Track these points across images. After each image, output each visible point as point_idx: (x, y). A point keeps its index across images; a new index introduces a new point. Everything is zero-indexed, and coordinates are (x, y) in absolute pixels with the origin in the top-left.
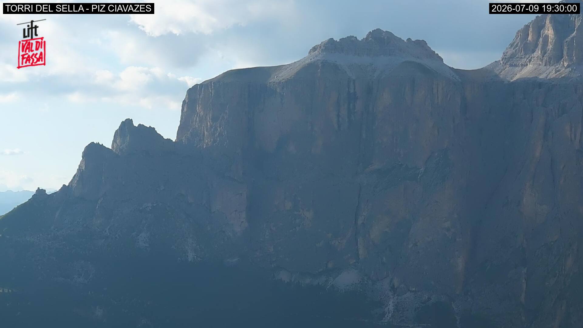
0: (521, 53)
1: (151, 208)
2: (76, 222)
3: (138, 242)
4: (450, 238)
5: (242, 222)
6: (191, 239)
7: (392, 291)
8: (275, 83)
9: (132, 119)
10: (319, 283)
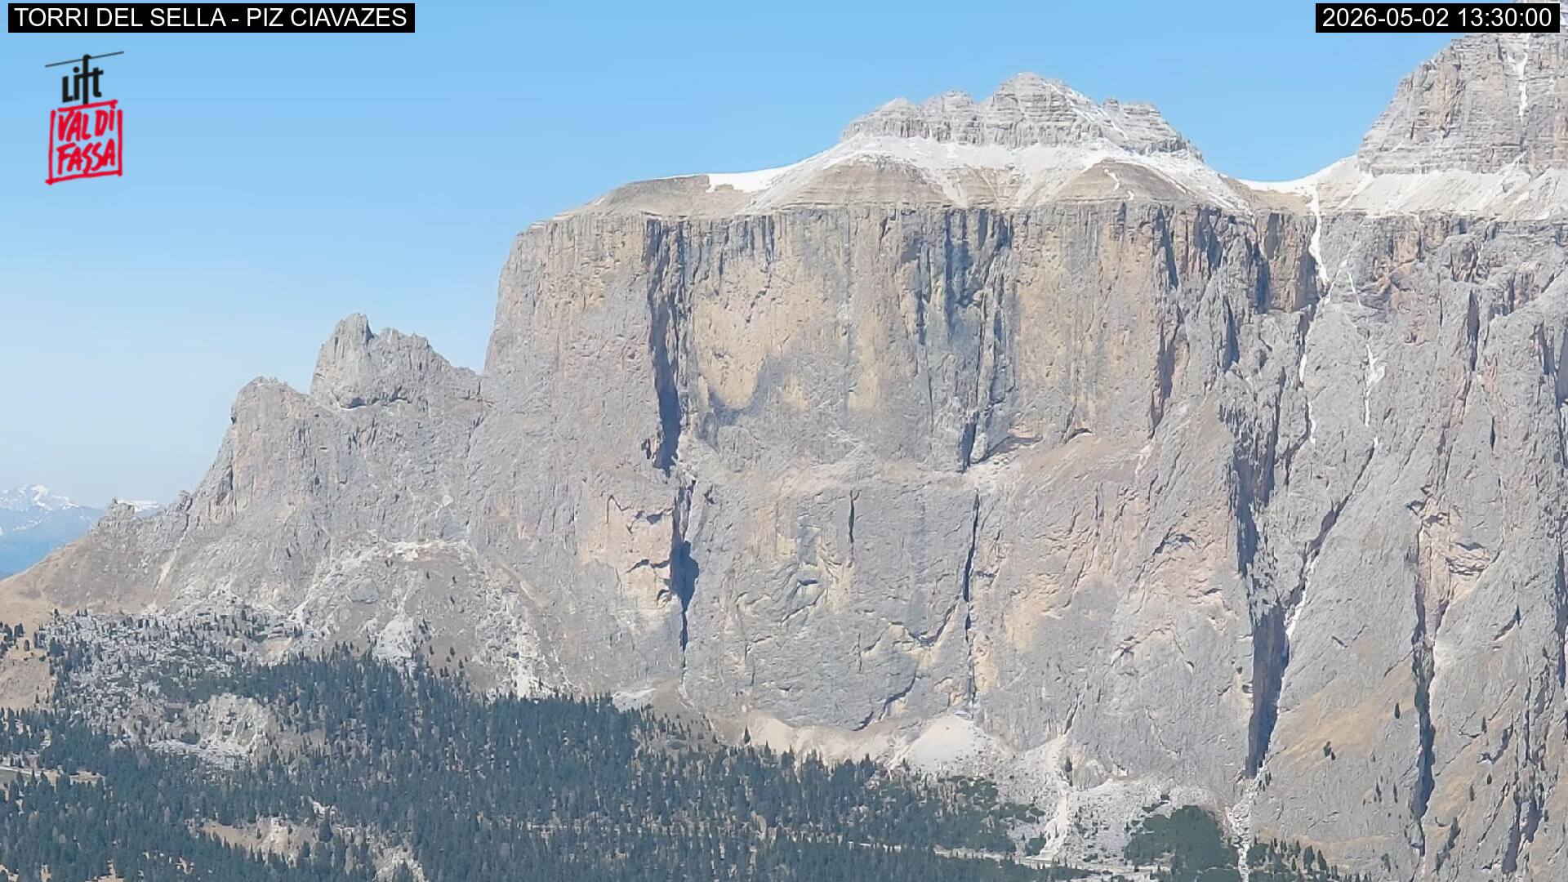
0: (1412, 137)
1: (416, 556)
2: (216, 592)
3: (383, 646)
4: (1221, 633)
5: (662, 591)
6: (524, 637)
7: (1065, 778)
8: (752, 218)
9: (365, 316)
10: (868, 756)
